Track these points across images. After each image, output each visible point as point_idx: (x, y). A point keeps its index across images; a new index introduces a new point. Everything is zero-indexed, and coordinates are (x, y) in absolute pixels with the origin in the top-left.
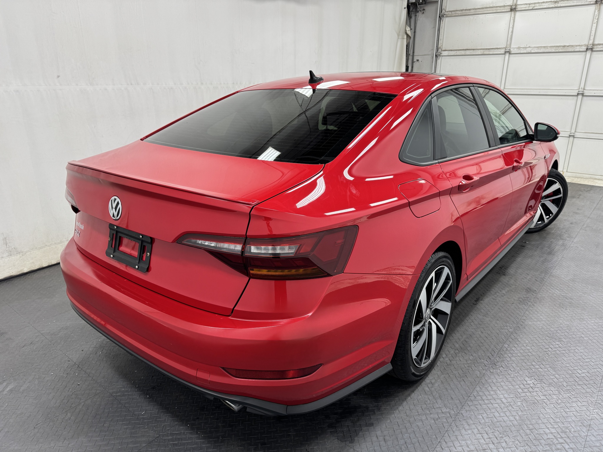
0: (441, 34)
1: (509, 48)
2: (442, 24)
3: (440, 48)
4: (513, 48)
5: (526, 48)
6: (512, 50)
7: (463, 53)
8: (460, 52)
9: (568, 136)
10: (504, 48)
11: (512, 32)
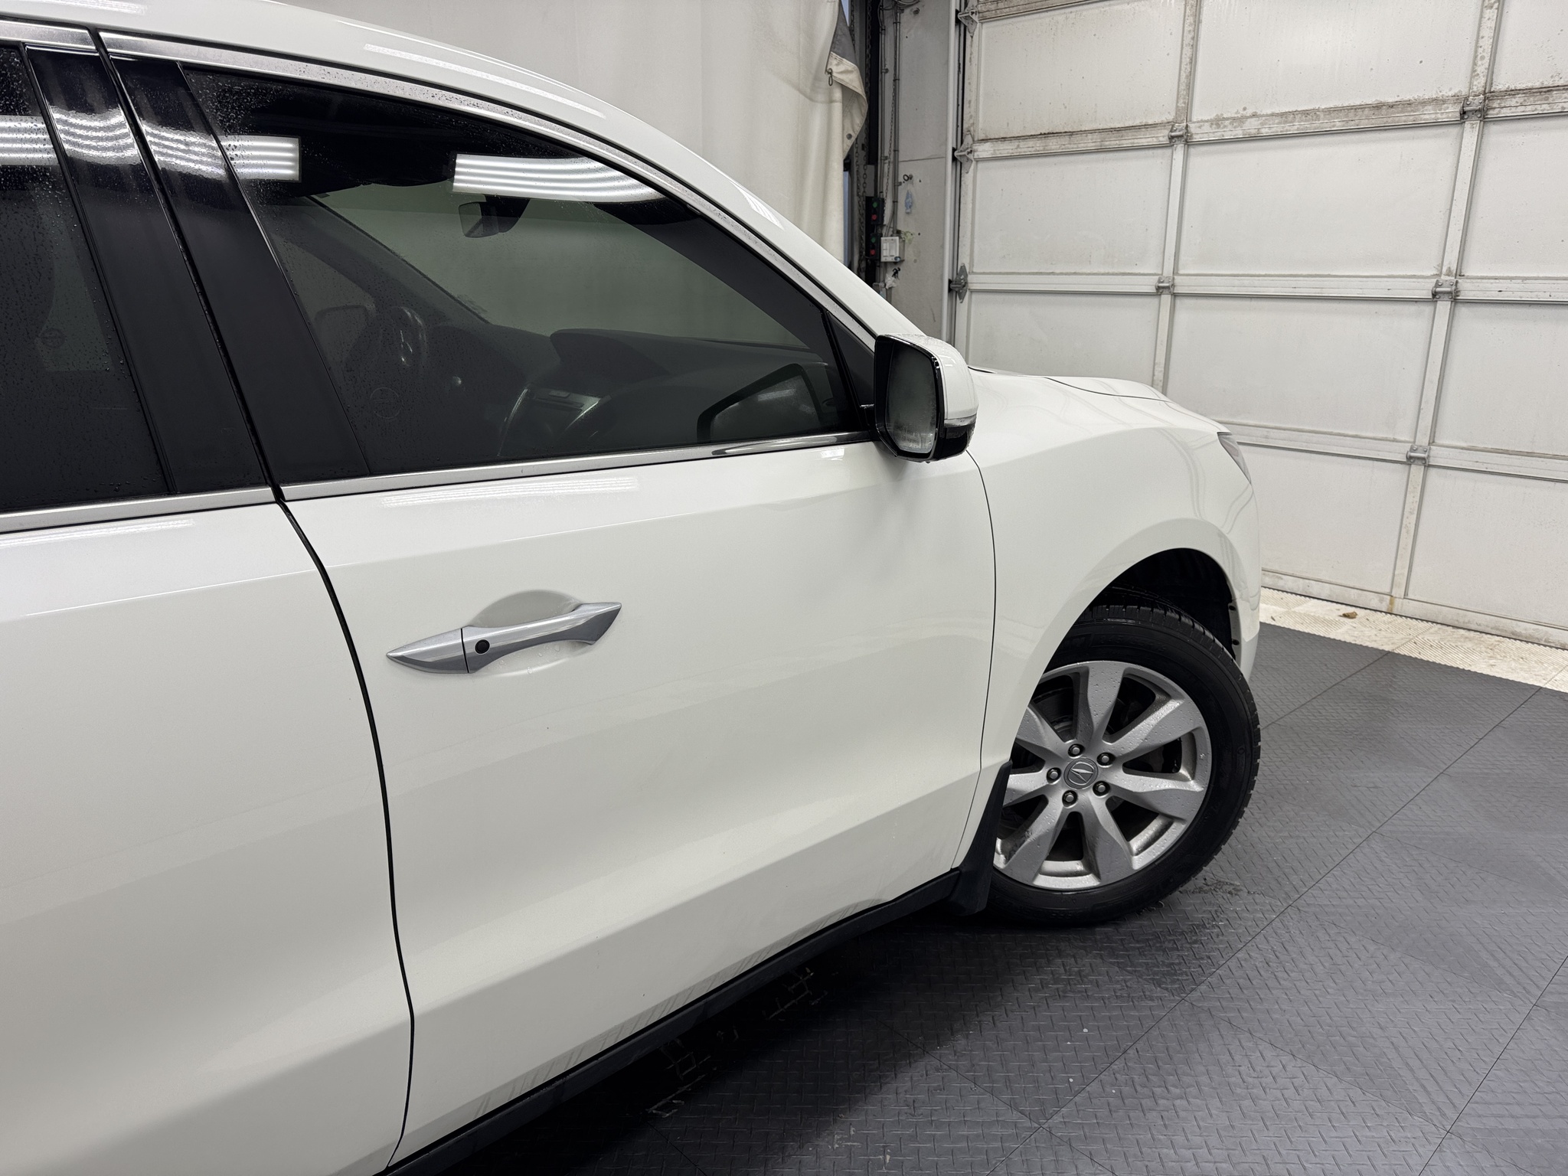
0: (970, 83)
1: (1185, 124)
2: (971, 46)
3: (969, 131)
4: (1198, 122)
5: (1239, 120)
6: (1193, 128)
7: (1037, 145)
8: (1030, 143)
9: (1405, 460)
10: (1168, 123)
11: (1191, 63)
